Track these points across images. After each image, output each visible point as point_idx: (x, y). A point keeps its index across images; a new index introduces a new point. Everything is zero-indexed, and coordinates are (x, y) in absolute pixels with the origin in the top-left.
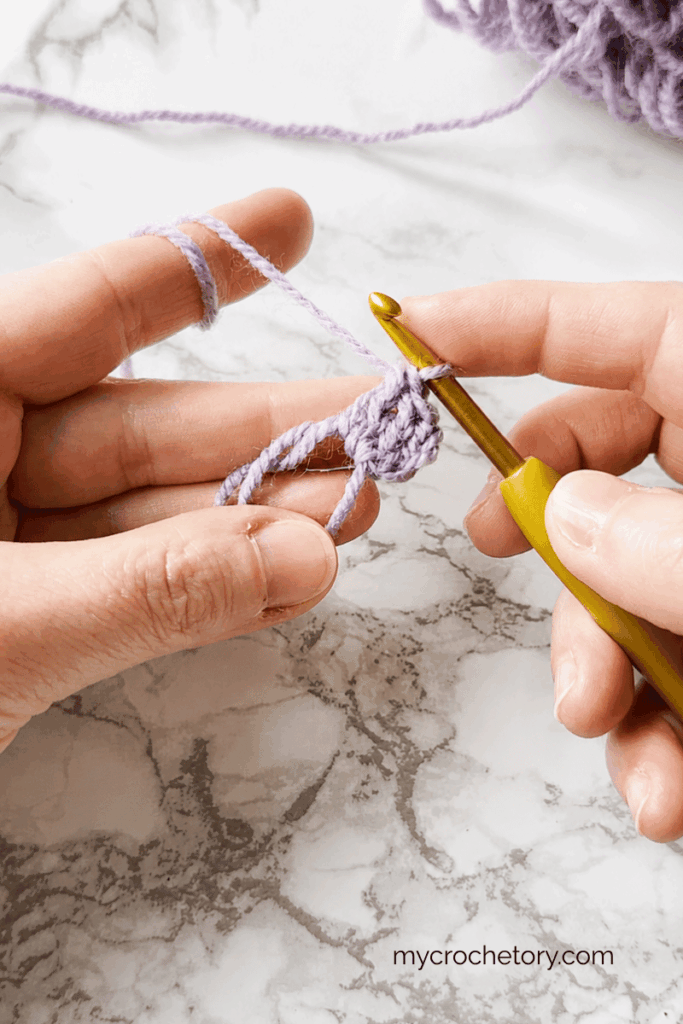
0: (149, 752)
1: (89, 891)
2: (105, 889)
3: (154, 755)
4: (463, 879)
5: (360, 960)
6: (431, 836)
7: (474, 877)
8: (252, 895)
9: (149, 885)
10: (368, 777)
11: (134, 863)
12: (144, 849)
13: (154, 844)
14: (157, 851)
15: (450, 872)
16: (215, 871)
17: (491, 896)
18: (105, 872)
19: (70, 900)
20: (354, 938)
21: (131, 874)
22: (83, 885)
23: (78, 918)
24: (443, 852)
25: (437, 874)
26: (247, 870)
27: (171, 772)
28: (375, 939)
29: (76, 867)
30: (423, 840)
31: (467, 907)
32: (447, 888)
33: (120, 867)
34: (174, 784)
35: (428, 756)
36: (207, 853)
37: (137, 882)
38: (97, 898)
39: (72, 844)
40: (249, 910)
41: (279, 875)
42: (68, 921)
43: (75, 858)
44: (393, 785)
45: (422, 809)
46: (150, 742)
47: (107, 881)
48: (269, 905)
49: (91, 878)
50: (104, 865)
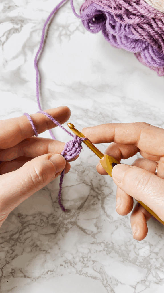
0: (50, 195)
1: (38, 224)
2: (42, 223)
3: (51, 196)
4: (115, 221)
5: (94, 238)
6: (108, 213)
7: (117, 221)
8: (72, 225)
9: (51, 222)
10: (95, 200)
11: (47, 218)
12: (50, 215)
13: (51, 214)
14: (52, 216)
15: (112, 219)
16: (64, 220)
17: (120, 224)
18: (42, 220)
19: (34, 226)
20: (93, 233)
21: (47, 220)
22: (37, 223)
23: (36, 229)
24: (110, 215)
25: (109, 220)
26: (71, 219)
27: (54, 200)
28: (97, 234)
29: (35, 219)
30: (106, 213)
31: (116, 227)
32: (112, 223)
33: (45, 219)
34: (55, 202)
35: (108, 195)
36: (62, 216)
37: (48, 222)
38: (40, 225)
39: (35, 214)
40: (71, 228)
41: (77, 220)
42: (34, 230)
43: (35, 217)
44: (100, 202)
45: (106, 207)
46: (50, 193)
47: (42, 222)
48: (75, 227)
49: (38, 221)
50: (41, 218)
